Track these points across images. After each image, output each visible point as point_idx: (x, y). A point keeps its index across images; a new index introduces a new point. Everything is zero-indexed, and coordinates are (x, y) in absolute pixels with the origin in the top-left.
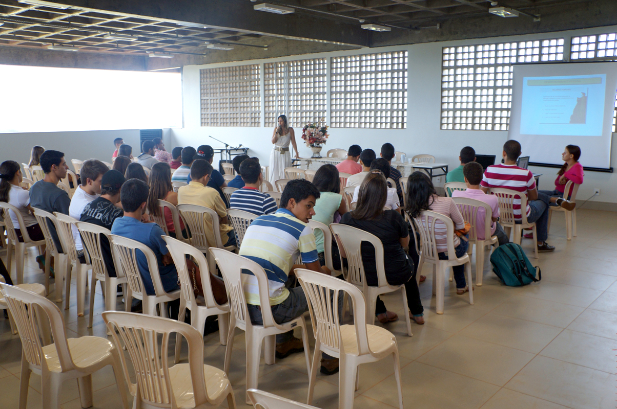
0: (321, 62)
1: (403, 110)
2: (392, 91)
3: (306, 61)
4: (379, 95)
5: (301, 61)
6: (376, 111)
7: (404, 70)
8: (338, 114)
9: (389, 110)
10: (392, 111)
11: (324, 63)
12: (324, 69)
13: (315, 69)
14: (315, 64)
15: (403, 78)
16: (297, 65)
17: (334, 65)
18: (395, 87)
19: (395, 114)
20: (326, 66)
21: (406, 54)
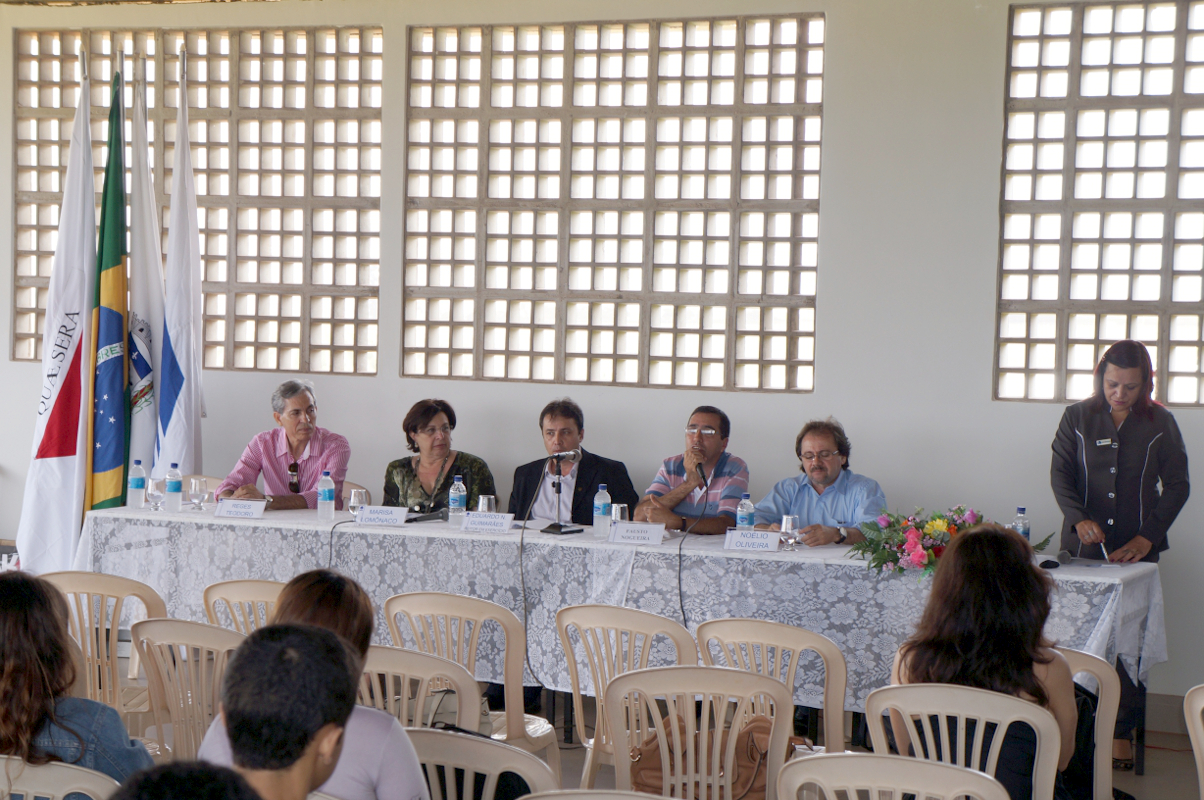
0: (353, 44)
1: (793, 303)
2: (738, 207)
3: (264, 33)
4: (667, 223)
5: (238, 35)
6: (649, 300)
7: (800, 110)
8: (441, 311)
9: (718, 300)
10: (735, 301)
11: (364, 55)
12: (363, 82)
13: (314, 82)
14: (315, 55)
15: (798, 144)
16: (212, 56)
17: (424, 69)
18: (754, 189)
19: (750, 318)
20: (376, 69)
21: (817, 31)
